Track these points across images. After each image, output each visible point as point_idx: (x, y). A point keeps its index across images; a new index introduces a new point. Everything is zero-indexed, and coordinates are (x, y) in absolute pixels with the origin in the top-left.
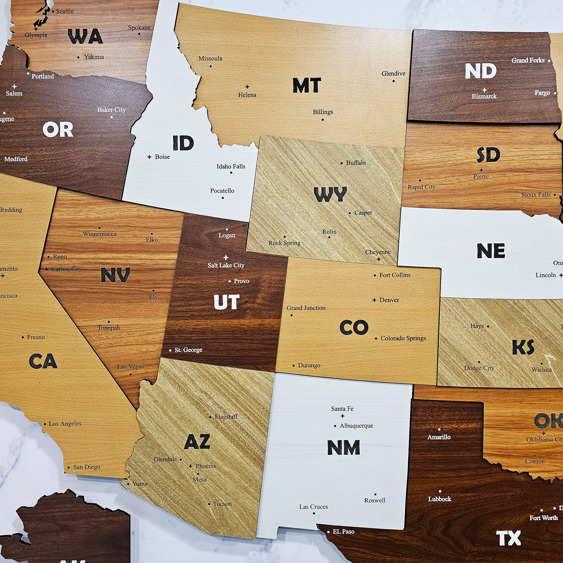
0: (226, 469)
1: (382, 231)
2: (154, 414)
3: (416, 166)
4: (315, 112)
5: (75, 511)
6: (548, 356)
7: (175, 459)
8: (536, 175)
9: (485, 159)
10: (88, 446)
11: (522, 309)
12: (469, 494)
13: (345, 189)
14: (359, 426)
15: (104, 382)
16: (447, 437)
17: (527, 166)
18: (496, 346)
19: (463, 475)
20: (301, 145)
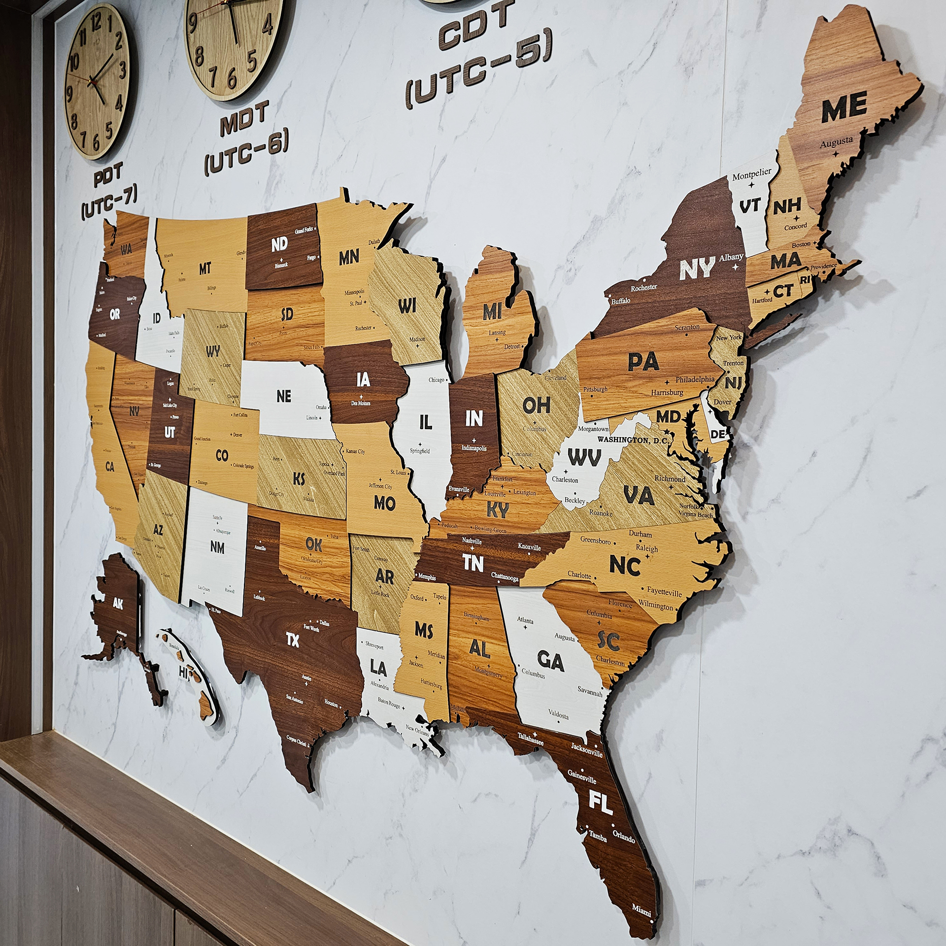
0: (168, 551)
1: (235, 379)
3: (252, 327)
4: (209, 288)
6: (312, 488)
7: (150, 540)
8: (311, 329)
9: (286, 318)
10: (123, 525)
11: (299, 446)
12: (274, 597)
13: (219, 347)
14: (224, 533)
16: (264, 549)
17: (307, 323)
18: (285, 477)
19: (271, 581)
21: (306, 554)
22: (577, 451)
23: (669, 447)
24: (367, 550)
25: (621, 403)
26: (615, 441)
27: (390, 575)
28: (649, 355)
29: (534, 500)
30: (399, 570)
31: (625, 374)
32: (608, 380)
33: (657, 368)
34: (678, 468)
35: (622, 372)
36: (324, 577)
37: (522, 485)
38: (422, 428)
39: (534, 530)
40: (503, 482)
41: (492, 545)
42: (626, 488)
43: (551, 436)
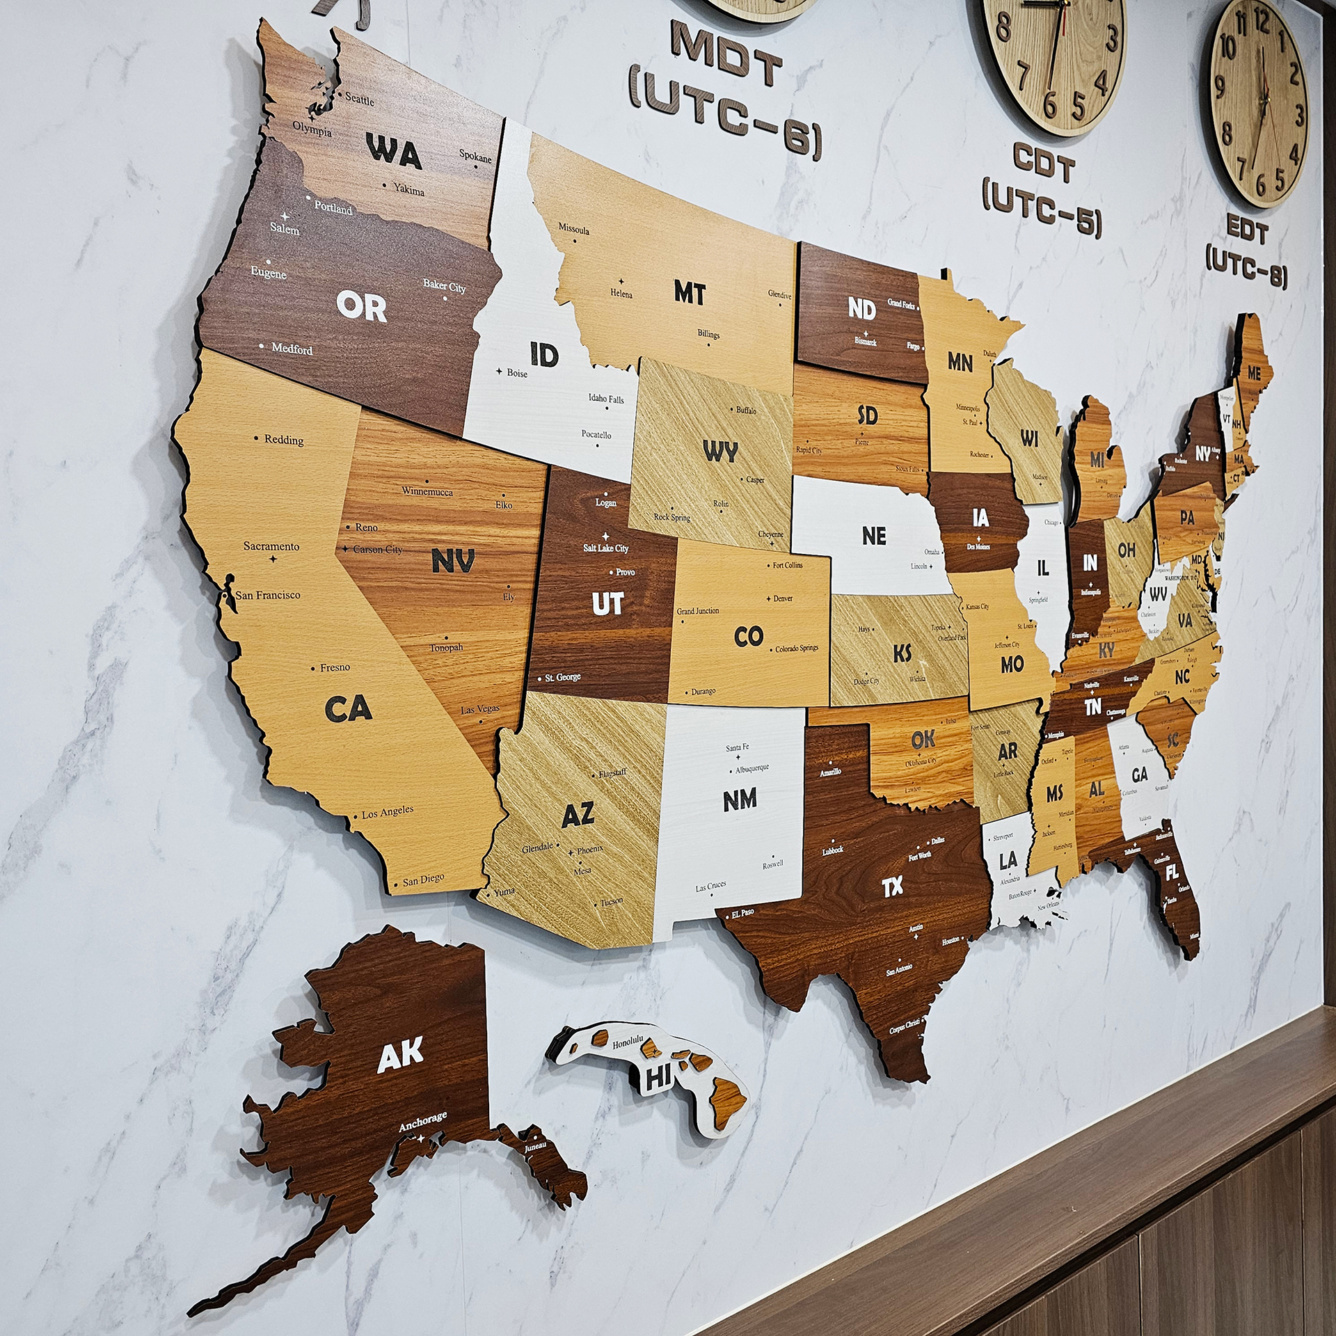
0: (615, 849)
1: (774, 505)
2: (520, 779)
3: (803, 422)
4: (700, 333)
5: (405, 956)
6: (923, 662)
7: (550, 846)
8: (907, 444)
9: (865, 421)
10: (424, 844)
11: (901, 607)
12: (859, 839)
13: (736, 444)
14: (755, 769)
15: (445, 737)
16: (837, 771)
17: (901, 434)
18: (881, 654)
19: (853, 816)
20: (688, 378)
21: (913, 756)
22: (1155, 589)
23: (1198, 582)
24: (987, 727)
25: (1178, 549)
26: (1173, 580)
27: (1013, 748)
28: (1190, 513)
29: (1131, 636)
30: (1022, 739)
31: (1180, 527)
32: (1172, 530)
33: (1194, 523)
34: (1201, 597)
35: (1178, 525)
36: (940, 779)
37: (1123, 623)
38: (1040, 574)
39: (1131, 662)
40: (1110, 623)
41: (1107, 684)
42: (1179, 616)
43: (1136, 577)
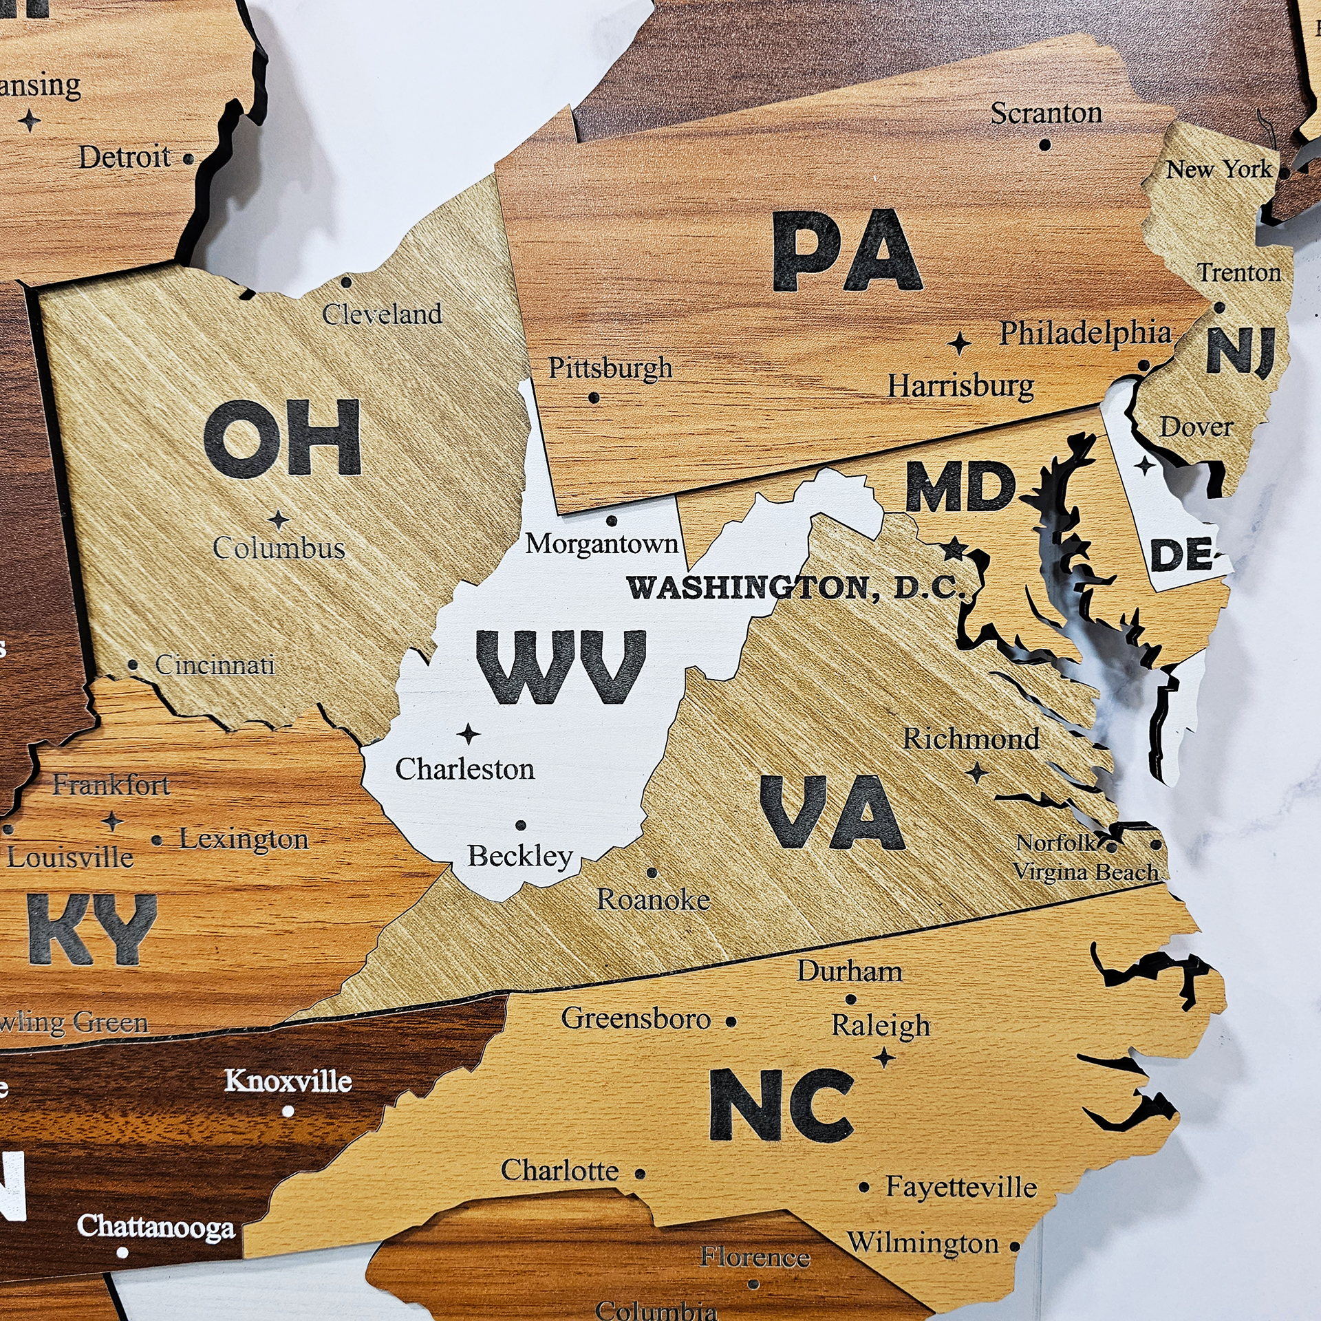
22: (525, 640)
23: (966, 610)
25: (745, 430)
26: (710, 596)
28: (870, 222)
29: (301, 871)
31: (758, 305)
32: (675, 325)
33: (910, 281)
34: (1010, 691)
35: (743, 295)
37: (230, 805)
39: (307, 1000)
40: (113, 801)
41: (74, 1092)
42: (770, 789)
43: (372, 579)
